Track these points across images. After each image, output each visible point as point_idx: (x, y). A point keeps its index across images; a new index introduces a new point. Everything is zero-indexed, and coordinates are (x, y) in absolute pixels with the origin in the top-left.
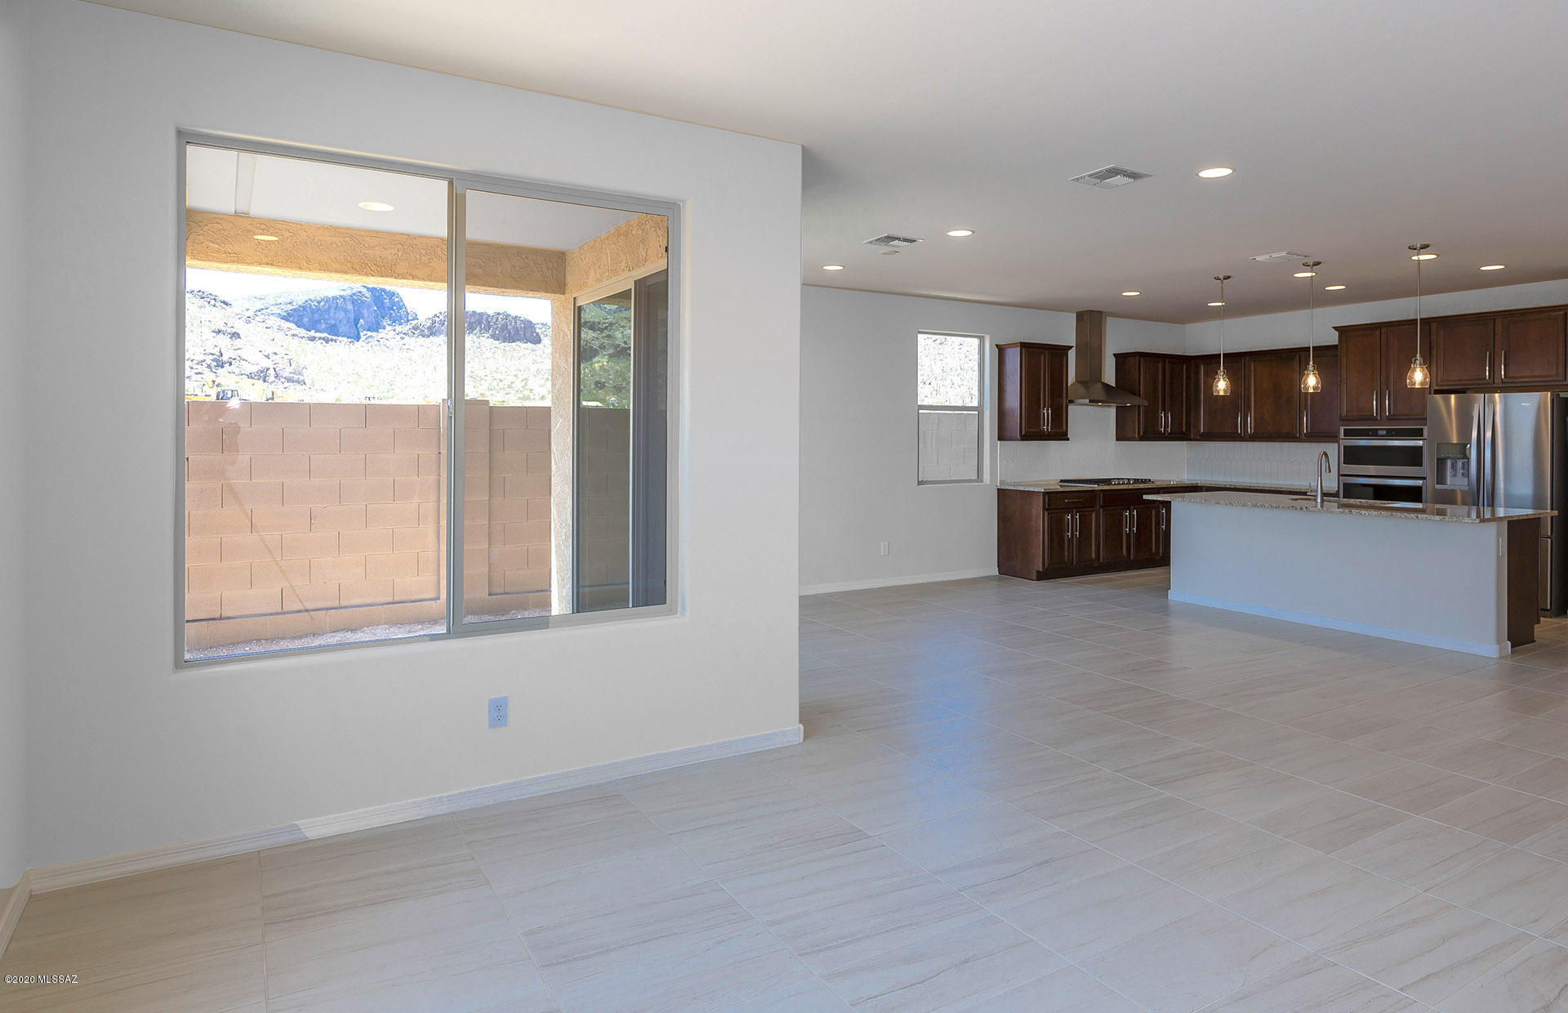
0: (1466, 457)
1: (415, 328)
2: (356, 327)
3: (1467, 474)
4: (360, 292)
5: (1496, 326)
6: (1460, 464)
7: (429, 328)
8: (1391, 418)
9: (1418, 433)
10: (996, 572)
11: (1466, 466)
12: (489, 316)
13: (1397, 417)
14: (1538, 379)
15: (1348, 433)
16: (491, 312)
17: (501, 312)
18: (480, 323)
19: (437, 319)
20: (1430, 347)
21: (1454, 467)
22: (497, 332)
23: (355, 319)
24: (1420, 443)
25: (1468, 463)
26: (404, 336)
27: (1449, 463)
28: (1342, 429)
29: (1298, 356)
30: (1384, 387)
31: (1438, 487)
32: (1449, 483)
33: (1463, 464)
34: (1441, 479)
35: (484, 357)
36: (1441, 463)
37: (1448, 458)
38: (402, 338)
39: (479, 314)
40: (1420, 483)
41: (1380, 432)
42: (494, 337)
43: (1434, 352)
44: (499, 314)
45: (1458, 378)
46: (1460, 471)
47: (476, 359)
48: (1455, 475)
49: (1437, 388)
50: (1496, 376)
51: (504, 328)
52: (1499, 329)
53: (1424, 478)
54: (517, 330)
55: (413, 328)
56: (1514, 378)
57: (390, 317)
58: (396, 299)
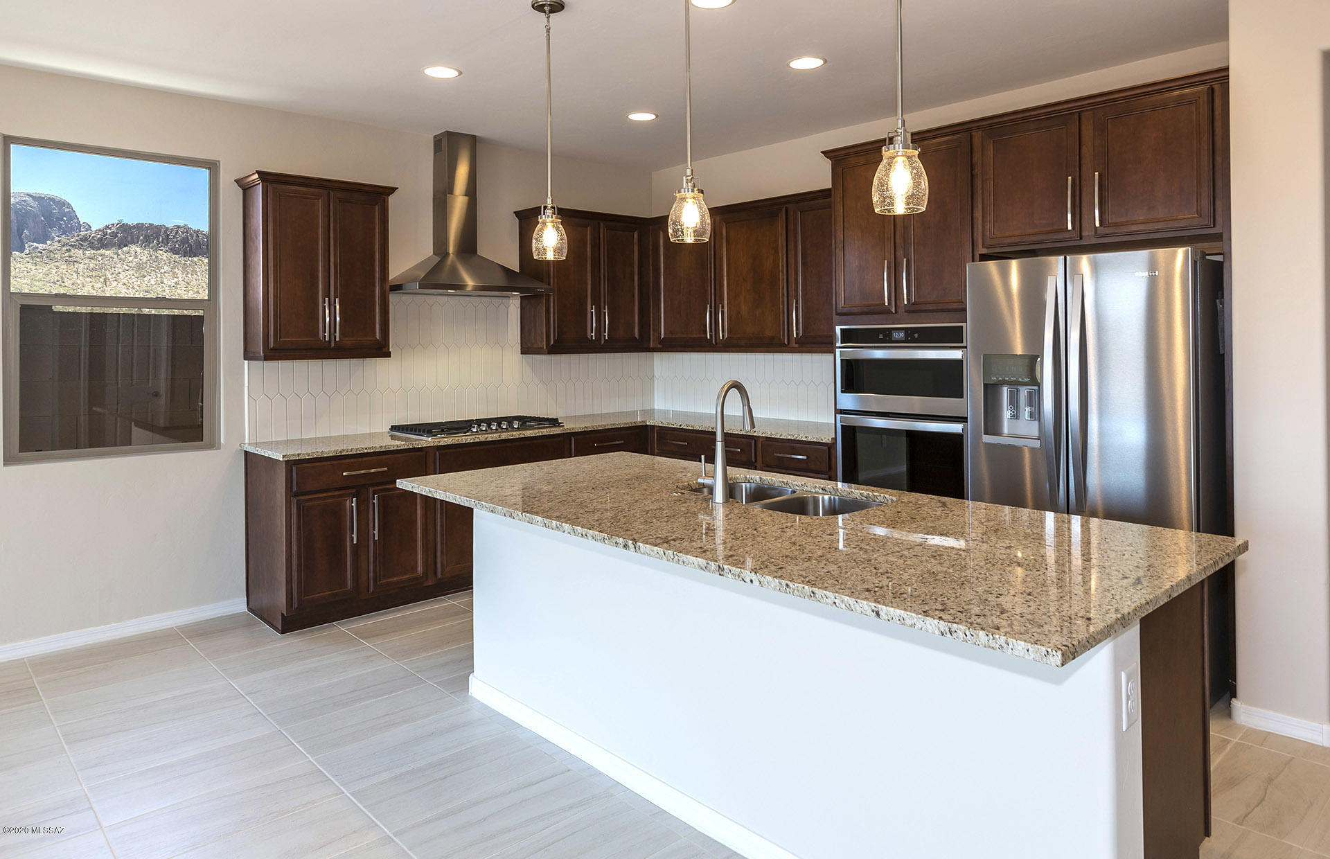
0: (1035, 382)
1: (84, 239)
2: (20, 237)
3: (1037, 415)
4: (25, 201)
5: (1083, 128)
6: (1023, 392)
7: (100, 240)
8: (914, 310)
9: (953, 337)
10: (239, 605)
11: (1035, 400)
12: (167, 229)
13: (923, 307)
14: (1160, 226)
15: (848, 336)
16: (170, 225)
17: (182, 225)
18: (157, 237)
19: (109, 231)
20: (972, 176)
21: (1014, 402)
22: (177, 246)
23: (18, 230)
24: (956, 354)
25: (1039, 392)
26: (70, 248)
27: (1005, 391)
28: (838, 329)
29: (784, 209)
30: (900, 253)
31: (987, 439)
32: (1006, 431)
33: (1030, 394)
34: (992, 425)
35: (162, 271)
36: (991, 391)
37: (1003, 383)
38: (69, 250)
39: (156, 227)
40: (956, 428)
41: (896, 335)
42: (174, 251)
43: (978, 183)
44: (178, 227)
45: (1017, 233)
46: (1026, 412)
47: (153, 273)
48: (1016, 416)
49: (984, 251)
50: (1085, 224)
51: (185, 241)
52: (1088, 131)
53: (963, 420)
54: (198, 244)
55: (81, 240)
56: (1116, 225)
57: (60, 228)
58: (67, 210)
